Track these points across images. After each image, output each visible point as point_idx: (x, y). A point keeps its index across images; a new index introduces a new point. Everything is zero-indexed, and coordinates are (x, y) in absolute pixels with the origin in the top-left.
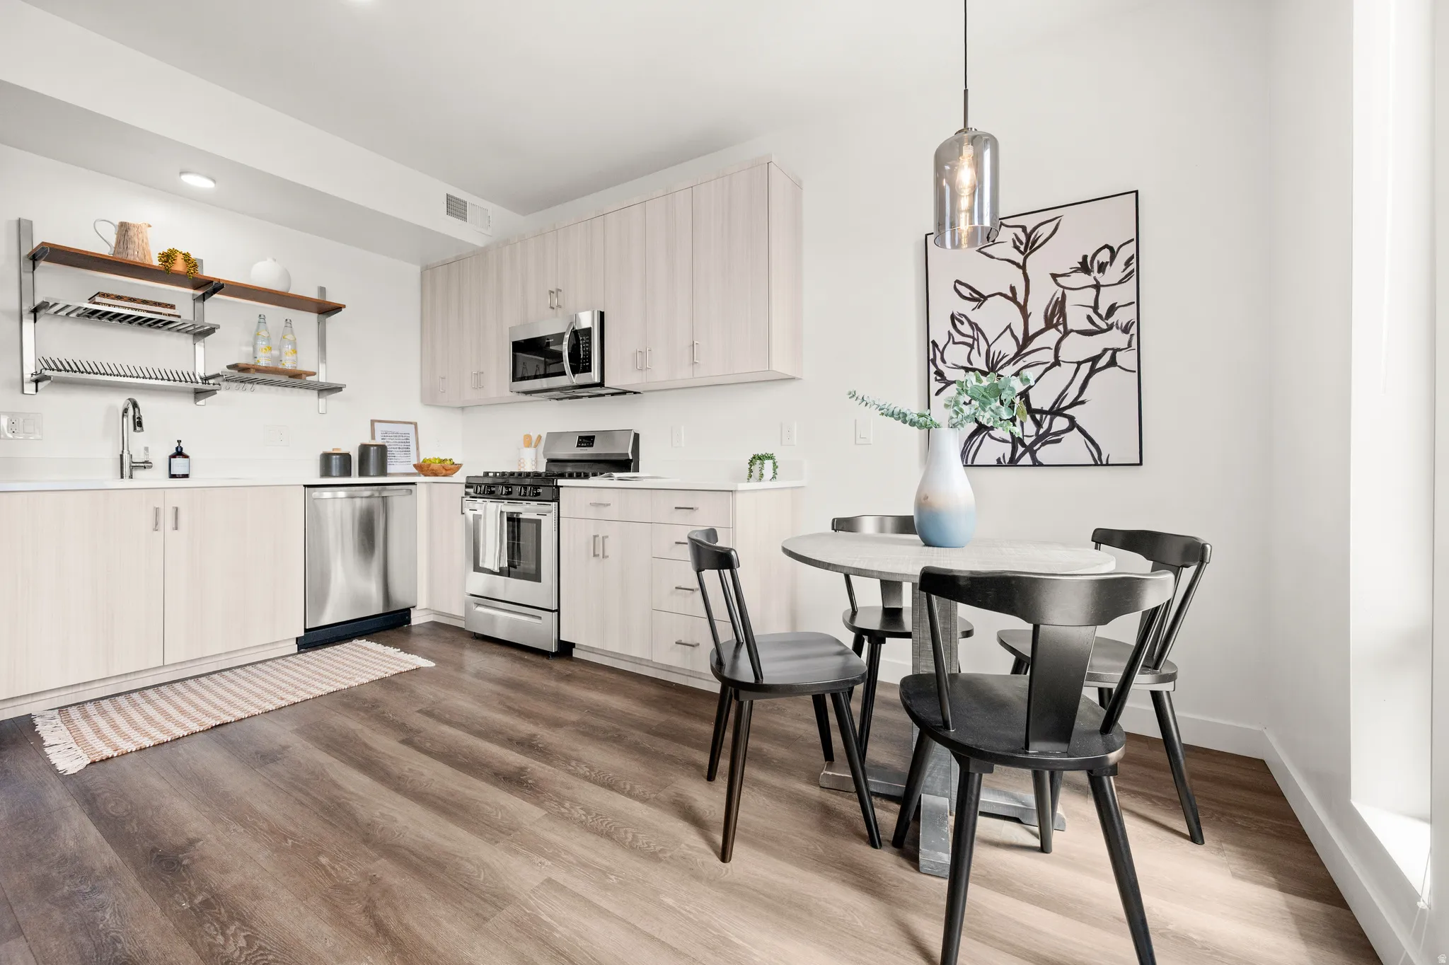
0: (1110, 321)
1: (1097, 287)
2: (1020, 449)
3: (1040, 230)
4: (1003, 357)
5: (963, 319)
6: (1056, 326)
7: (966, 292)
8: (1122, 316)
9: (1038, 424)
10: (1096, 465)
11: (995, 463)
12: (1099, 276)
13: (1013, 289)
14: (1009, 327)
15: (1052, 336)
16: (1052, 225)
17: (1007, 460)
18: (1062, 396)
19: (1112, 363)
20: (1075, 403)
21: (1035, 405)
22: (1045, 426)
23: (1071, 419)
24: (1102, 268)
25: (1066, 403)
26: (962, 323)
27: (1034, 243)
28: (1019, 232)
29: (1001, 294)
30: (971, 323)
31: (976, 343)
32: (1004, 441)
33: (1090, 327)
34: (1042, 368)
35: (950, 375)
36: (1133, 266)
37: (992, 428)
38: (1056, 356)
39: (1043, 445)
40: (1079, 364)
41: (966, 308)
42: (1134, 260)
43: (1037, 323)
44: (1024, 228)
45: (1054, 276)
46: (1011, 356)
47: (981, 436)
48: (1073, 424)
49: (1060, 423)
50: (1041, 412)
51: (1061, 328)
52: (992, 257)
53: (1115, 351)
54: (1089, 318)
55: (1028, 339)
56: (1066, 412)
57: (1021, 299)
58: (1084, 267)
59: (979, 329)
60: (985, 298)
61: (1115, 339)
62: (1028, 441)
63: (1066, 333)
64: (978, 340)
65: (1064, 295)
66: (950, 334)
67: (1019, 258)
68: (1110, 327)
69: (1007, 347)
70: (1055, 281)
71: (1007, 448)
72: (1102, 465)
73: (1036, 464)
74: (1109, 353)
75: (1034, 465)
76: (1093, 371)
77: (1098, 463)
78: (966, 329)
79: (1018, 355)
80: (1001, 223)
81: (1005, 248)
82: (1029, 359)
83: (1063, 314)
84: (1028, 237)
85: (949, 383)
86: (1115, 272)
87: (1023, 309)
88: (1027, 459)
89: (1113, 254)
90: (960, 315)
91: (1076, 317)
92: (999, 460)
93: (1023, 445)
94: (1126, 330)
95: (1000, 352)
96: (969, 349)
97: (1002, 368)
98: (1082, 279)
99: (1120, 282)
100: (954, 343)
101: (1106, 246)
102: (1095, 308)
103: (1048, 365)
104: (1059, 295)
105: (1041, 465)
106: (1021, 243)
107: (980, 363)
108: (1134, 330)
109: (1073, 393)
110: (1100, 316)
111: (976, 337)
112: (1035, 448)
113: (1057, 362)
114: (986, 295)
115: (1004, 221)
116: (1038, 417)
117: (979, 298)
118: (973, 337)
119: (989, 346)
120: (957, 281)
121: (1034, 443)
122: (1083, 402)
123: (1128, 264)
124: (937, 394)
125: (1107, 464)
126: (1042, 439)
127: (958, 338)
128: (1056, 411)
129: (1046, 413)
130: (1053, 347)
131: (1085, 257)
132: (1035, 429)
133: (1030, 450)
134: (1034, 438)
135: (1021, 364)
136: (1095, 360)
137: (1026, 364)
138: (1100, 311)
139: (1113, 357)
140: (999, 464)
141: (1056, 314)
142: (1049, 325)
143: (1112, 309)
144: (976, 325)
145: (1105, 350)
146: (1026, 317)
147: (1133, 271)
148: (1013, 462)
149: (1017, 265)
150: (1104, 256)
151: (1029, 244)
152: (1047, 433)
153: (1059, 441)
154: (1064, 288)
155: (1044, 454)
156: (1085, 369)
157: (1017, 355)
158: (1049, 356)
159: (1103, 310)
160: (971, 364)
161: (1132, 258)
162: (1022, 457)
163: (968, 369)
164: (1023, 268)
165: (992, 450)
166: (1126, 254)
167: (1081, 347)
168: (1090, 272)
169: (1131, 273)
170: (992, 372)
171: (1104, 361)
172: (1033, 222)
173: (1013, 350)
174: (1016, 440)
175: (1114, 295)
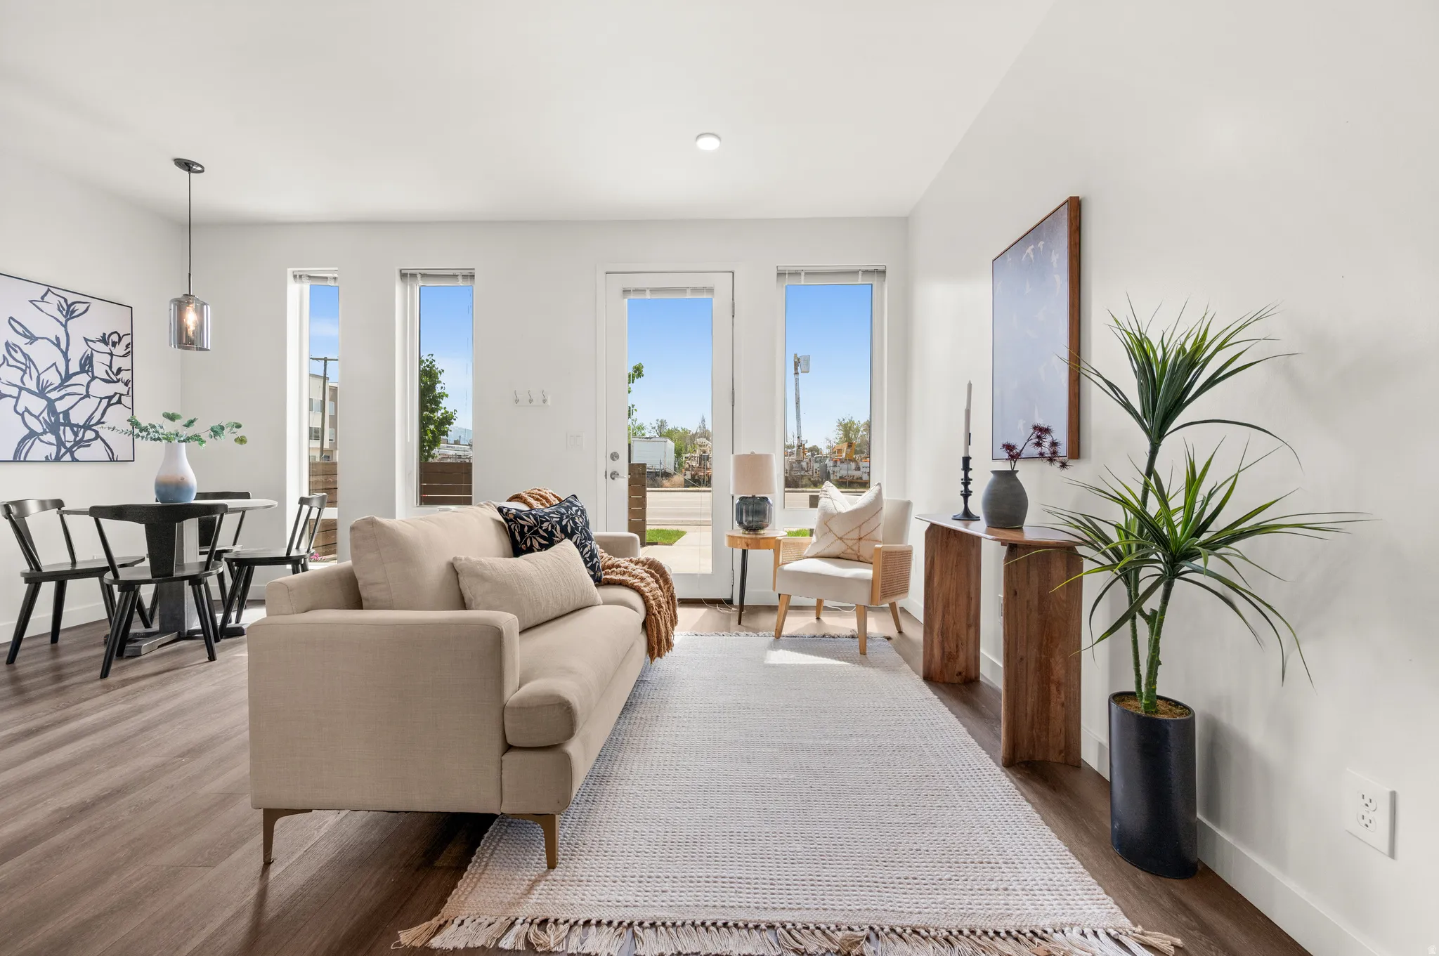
0: (118, 377)
1: (111, 354)
2: (63, 450)
3: (77, 306)
4: (51, 385)
5: (17, 349)
6: (87, 372)
7: (20, 329)
8: (125, 376)
9: (76, 434)
10: (111, 461)
11: (44, 460)
12: (112, 348)
13: (57, 339)
14: (55, 364)
15: (84, 378)
16: (84, 305)
17: (53, 458)
18: (90, 418)
19: (119, 402)
20: (99, 422)
21: (73, 421)
22: (80, 435)
23: (97, 432)
24: (114, 344)
25: (93, 422)
26: (16, 352)
27: (73, 311)
28: (62, 301)
29: (48, 339)
30: (24, 355)
31: (28, 369)
32: (50, 443)
33: (107, 377)
34: (77, 396)
35: (6, 389)
36: (130, 349)
37: (41, 434)
38: (87, 391)
39: (79, 448)
40: (101, 399)
41: (21, 341)
42: (130, 346)
43: (75, 367)
44: (66, 300)
45: (86, 340)
46: (56, 385)
47: (33, 439)
48: (98, 436)
49: (90, 435)
50: (77, 426)
51: (90, 373)
52: (42, 311)
53: (120, 395)
54: (107, 372)
55: (68, 376)
56: (94, 428)
57: (63, 346)
58: (104, 340)
59: (31, 360)
60: (37, 339)
61: (120, 387)
62: (68, 445)
63: (94, 378)
64: (30, 368)
65: (92, 354)
66: (5, 358)
67: (63, 320)
68: (118, 381)
69: (53, 378)
70: (87, 343)
71: (53, 450)
72: (114, 461)
73: (74, 460)
74: (118, 396)
75: (73, 461)
76: (109, 405)
77: (112, 460)
78: (19, 356)
79: (62, 386)
80: (49, 290)
81: (51, 308)
82: (69, 390)
83: (91, 366)
84: (69, 306)
86: (120, 350)
87: (65, 354)
88: (67, 457)
89: (120, 339)
90: (14, 345)
91: (100, 371)
92: (47, 457)
93: (65, 447)
94: (126, 384)
95: (48, 381)
96: (22, 373)
97: (49, 392)
98: (101, 347)
99: (123, 356)
100: (8, 365)
101: (116, 332)
102: (110, 367)
103: (82, 396)
104: (89, 352)
105: (77, 461)
106: (64, 310)
107: (32, 385)
108: (130, 385)
109: (97, 416)
110: (113, 373)
111: (28, 365)
112: (74, 450)
113: (87, 396)
114: (37, 336)
115: (51, 288)
116: (75, 429)
117: (32, 339)
118: (26, 365)
119: (39, 375)
120: (11, 318)
121: (72, 447)
122: (103, 423)
123: (127, 346)
125: (117, 461)
126: (79, 443)
127: (12, 362)
128: (87, 426)
129: (81, 427)
130: (85, 385)
131: (104, 334)
132: (73, 437)
133: (70, 451)
134: (73, 443)
135: (63, 392)
136: (110, 398)
137: (66, 392)
138: (113, 369)
139: (120, 398)
140: (47, 460)
141: (87, 364)
142: (82, 371)
143: (119, 370)
144: (29, 357)
145: (116, 393)
146: (67, 361)
147: (129, 352)
148: (58, 459)
149: (61, 323)
150: (115, 338)
151: (69, 312)
152: (81, 440)
153: (89, 446)
154: (92, 349)
155: (80, 453)
156: (105, 402)
157: (60, 385)
158: (83, 390)
159: (115, 370)
160: (24, 384)
161: (129, 344)
162: (64, 454)
163: (21, 389)
164: (65, 326)
165: (41, 449)
166: (126, 340)
167: (100, 389)
168: (107, 344)
169: (129, 353)
170: (41, 393)
171: (115, 400)
172: (71, 298)
173: (57, 381)
174: (60, 443)
175: (124, 363)
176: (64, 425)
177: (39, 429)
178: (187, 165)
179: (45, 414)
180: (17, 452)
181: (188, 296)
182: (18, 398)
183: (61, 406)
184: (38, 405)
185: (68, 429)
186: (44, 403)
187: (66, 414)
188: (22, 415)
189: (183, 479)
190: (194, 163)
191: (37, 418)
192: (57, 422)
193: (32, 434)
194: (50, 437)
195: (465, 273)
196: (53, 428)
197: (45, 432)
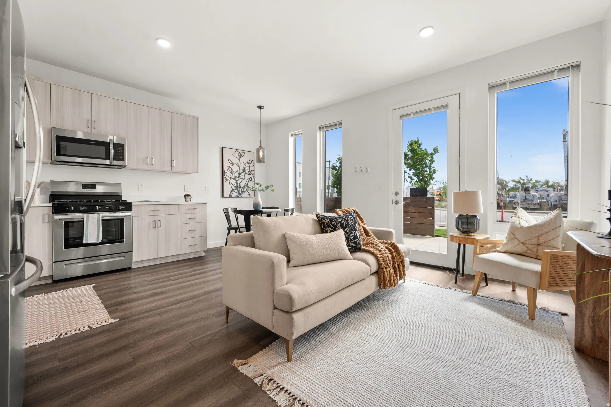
0: (251, 173)
1: (249, 167)
2: (239, 194)
3: (242, 154)
5: (230, 167)
6: (244, 172)
7: (230, 162)
8: (252, 172)
9: (242, 190)
13: (238, 163)
14: (237, 171)
15: (243, 174)
16: (244, 154)
19: (251, 180)
21: (241, 186)
24: (250, 163)
25: (246, 186)
27: (241, 156)
31: (232, 173)
32: (236, 192)
33: (248, 173)
34: (242, 179)
35: (228, 178)
37: (234, 190)
41: (230, 165)
43: (241, 171)
45: (244, 163)
49: (245, 190)
52: (235, 156)
53: (252, 178)
55: (240, 174)
56: (246, 188)
57: (239, 166)
58: (248, 163)
59: (232, 170)
60: (234, 164)
61: (251, 176)
62: (240, 193)
63: (246, 174)
66: (227, 170)
67: (239, 158)
68: (251, 174)
69: (237, 174)
71: (237, 194)
73: (241, 197)
76: (249, 181)
77: (250, 197)
78: (230, 169)
79: (239, 176)
81: (237, 155)
82: (240, 177)
83: (245, 170)
84: (240, 154)
85: (227, 180)
86: (251, 165)
87: (239, 168)
88: (240, 196)
91: (247, 171)
94: (253, 175)
95: (236, 176)
98: (247, 165)
101: (250, 160)
102: (249, 170)
105: (242, 197)
107: (233, 177)
109: (247, 183)
113: (244, 179)
115: (236, 150)
116: (242, 188)
117: (233, 164)
119: (234, 174)
120: (229, 159)
121: (241, 193)
122: (248, 186)
123: (253, 164)
124: (225, 182)
126: (243, 192)
128: (244, 188)
131: (248, 161)
135: (239, 178)
136: (249, 179)
140: (236, 197)
141: (244, 169)
142: (243, 172)
143: (251, 171)
146: (240, 169)
148: (238, 197)
150: (250, 162)
151: (240, 156)
153: (245, 193)
154: (245, 166)
155: (243, 195)
156: (248, 180)
157: (238, 176)
158: (243, 177)
159: (250, 171)
162: (239, 196)
163: (231, 178)
164: (239, 160)
165: (235, 194)
166: (253, 162)
167: (247, 177)
168: (248, 164)
169: (253, 166)
170: (235, 179)
171: (250, 180)
172: (241, 152)
173: (238, 175)
174: (238, 192)
175: (251, 169)
176: (239, 187)
177: (234, 189)
178: (260, 107)
179: (235, 185)
180: (230, 195)
181: (260, 147)
182: (230, 180)
183: (239, 182)
184: (233, 182)
185: (240, 188)
186: (235, 181)
187: (240, 184)
188: (231, 185)
189: (258, 202)
190: (262, 106)
191: (234, 185)
192: (238, 186)
193: (233, 190)
194: (236, 191)
195: (339, 122)
196: (237, 188)
197: (235, 189)
